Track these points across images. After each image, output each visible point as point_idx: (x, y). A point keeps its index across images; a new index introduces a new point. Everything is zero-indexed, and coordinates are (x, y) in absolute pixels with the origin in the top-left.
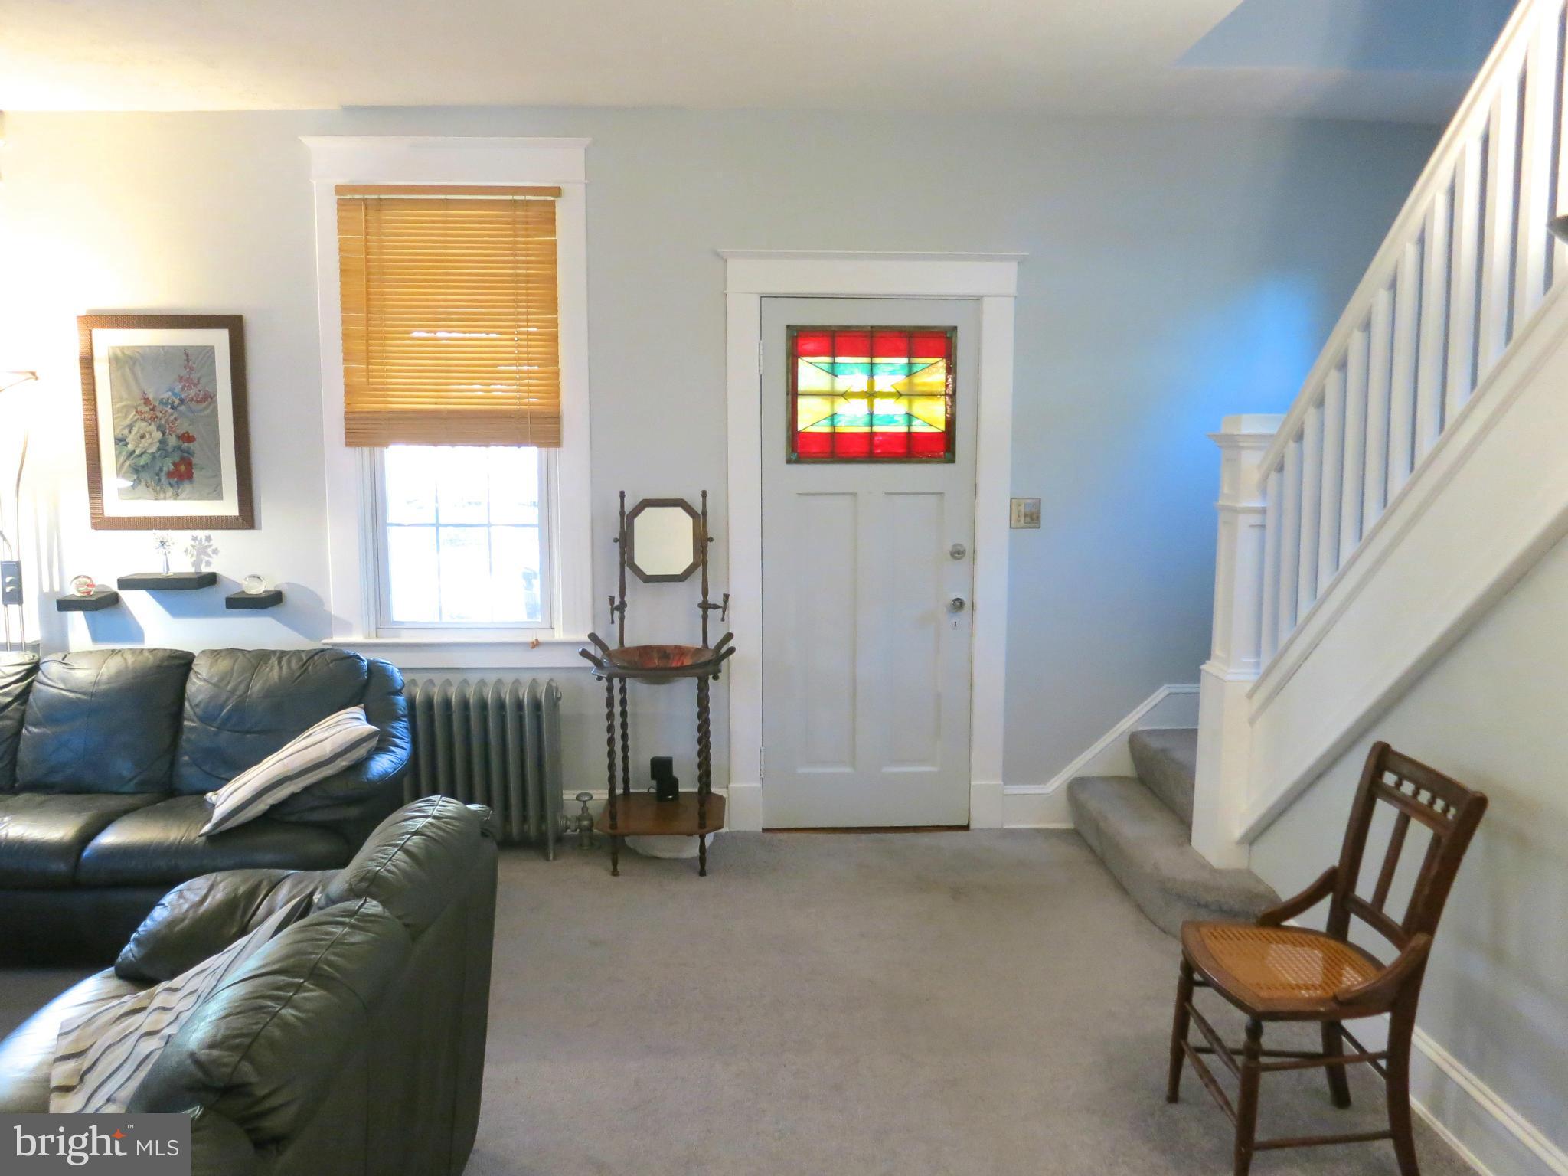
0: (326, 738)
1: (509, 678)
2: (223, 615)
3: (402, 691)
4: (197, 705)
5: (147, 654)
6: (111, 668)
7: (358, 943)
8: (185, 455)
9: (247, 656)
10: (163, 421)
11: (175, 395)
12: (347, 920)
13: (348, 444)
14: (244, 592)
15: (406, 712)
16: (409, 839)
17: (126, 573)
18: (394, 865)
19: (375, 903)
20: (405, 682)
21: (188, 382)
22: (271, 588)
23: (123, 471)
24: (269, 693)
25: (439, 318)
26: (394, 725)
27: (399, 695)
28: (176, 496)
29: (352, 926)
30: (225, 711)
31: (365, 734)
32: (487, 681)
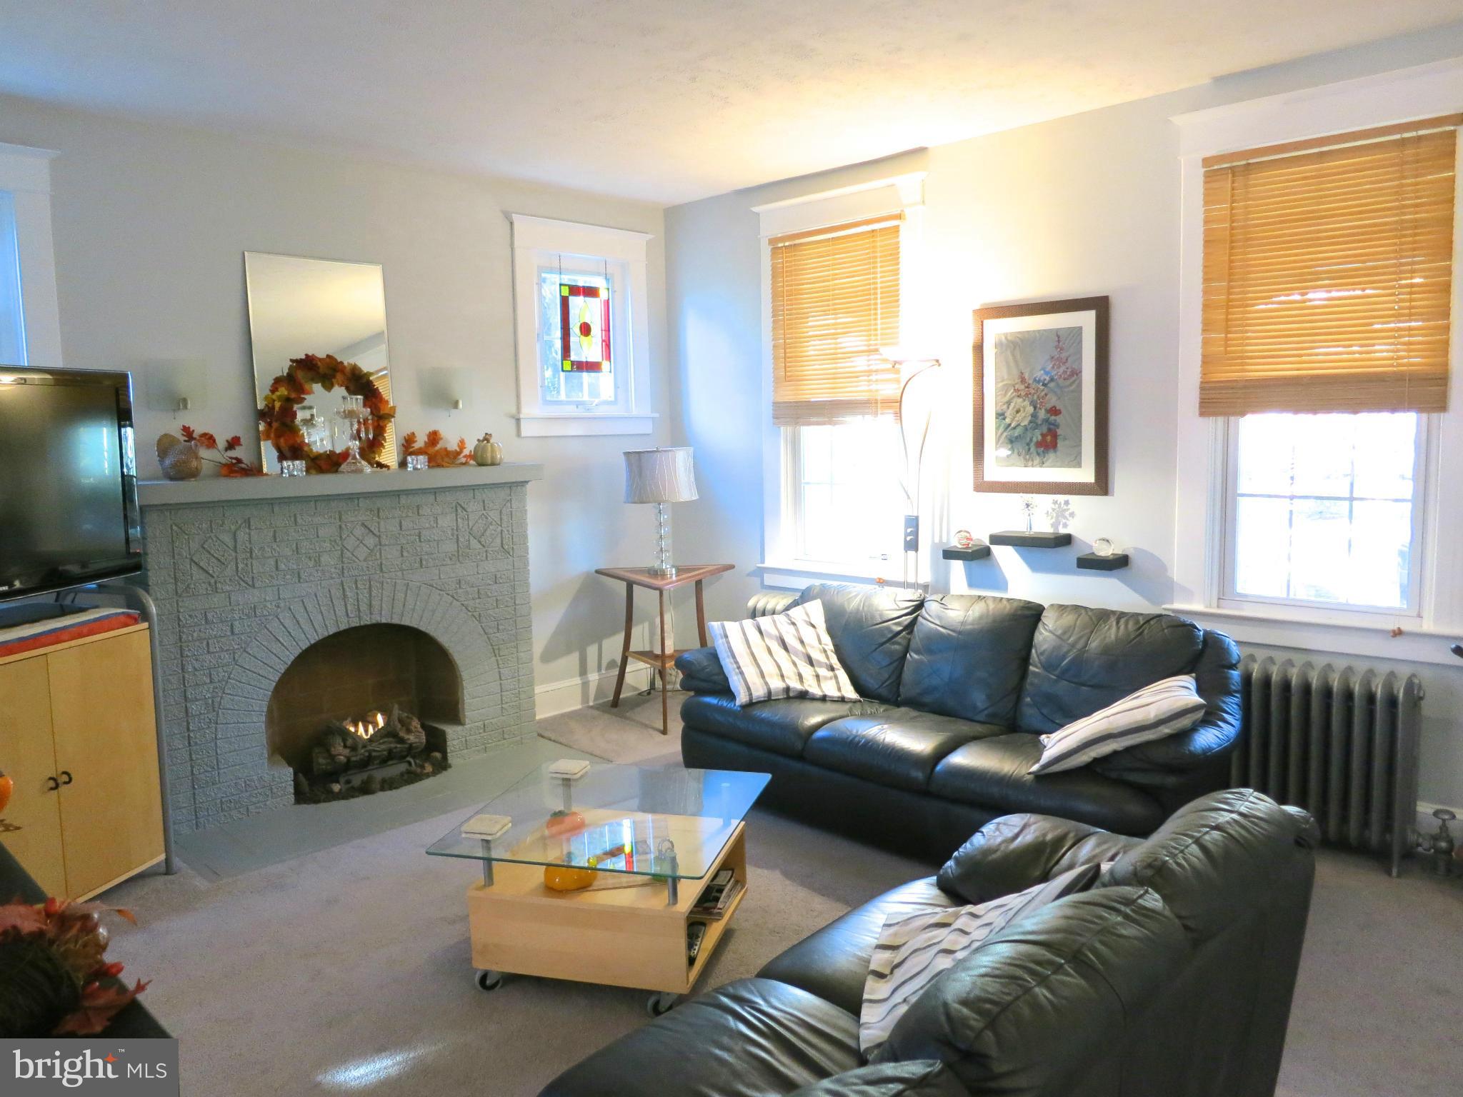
0: (1151, 703)
1: (1361, 667)
2: (1074, 573)
3: (1238, 666)
4: (1042, 654)
5: (1005, 602)
6: (976, 611)
7: (1129, 937)
8: (1052, 427)
9: (1090, 613)
10: (1035, 397)
11: (1047, 373)
12: (1123, 908)
13: (1202, 414)
14: (1093, 553)
15: (1239, 688)
16: (1207, 833)
17: (998, 529)
18: (1184, 859)
19: (1157, 896)
20: (1242, 658)
21: (1058, 361)
22: (1119, 551)
23: (1000, 442)
24: (1106, 650)
25: (1307, 279)
26: (1224, 699)
27: (1234, 670)
28: (1042, 464)
29: (1126, 916)
30: (1065, 662)
31: (1190, 706)
32: (1334, 666)
